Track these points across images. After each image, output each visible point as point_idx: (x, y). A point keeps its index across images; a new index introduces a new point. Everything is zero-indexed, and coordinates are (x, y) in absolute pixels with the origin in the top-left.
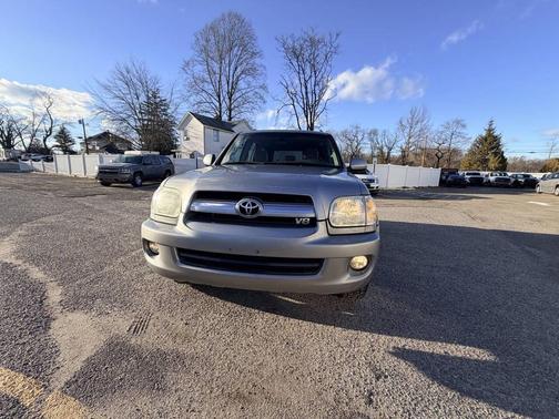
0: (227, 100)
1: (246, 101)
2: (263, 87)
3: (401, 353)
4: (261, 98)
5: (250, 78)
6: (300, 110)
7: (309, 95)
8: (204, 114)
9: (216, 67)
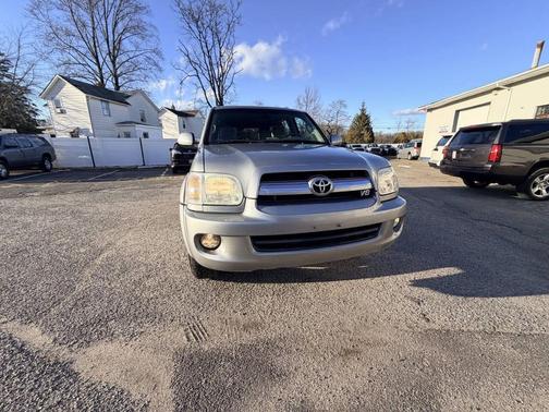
0: (110, 64)
1: (136, 67)
2: (156, 52)
4: (156, 65)
5: (135, 39)
7: (215, 67)
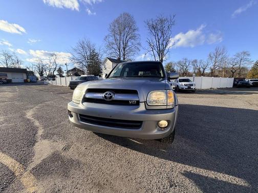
0: (123, 51)
1: (131, 51)
2: (139, 44)
3: (188, 175)
4: (138, 49)
5: (133, 41)
6: (156, 53)
7: (160, 46)
8: (113, 58)
9: (118, 37)
